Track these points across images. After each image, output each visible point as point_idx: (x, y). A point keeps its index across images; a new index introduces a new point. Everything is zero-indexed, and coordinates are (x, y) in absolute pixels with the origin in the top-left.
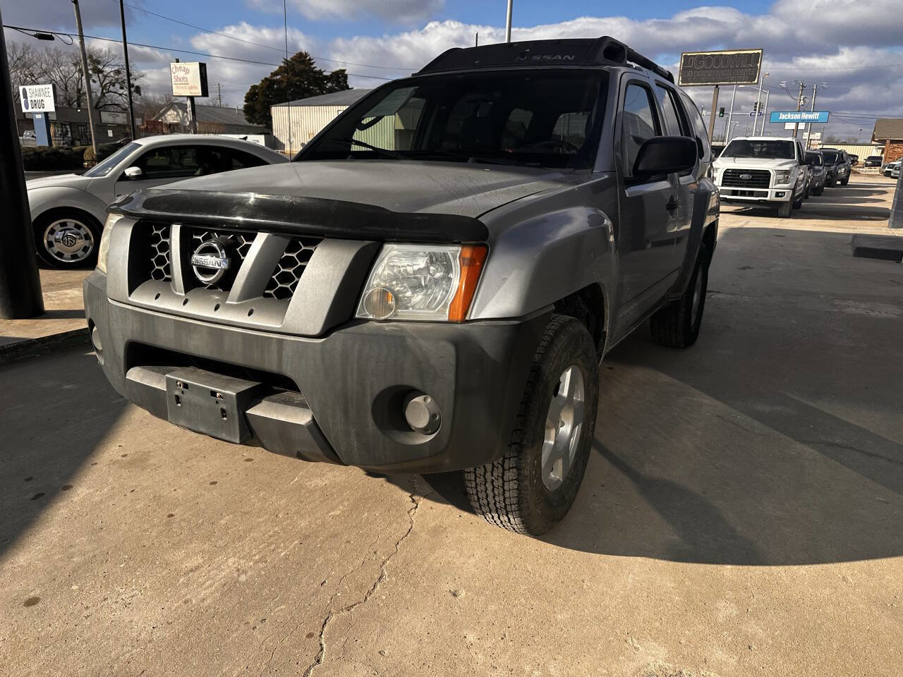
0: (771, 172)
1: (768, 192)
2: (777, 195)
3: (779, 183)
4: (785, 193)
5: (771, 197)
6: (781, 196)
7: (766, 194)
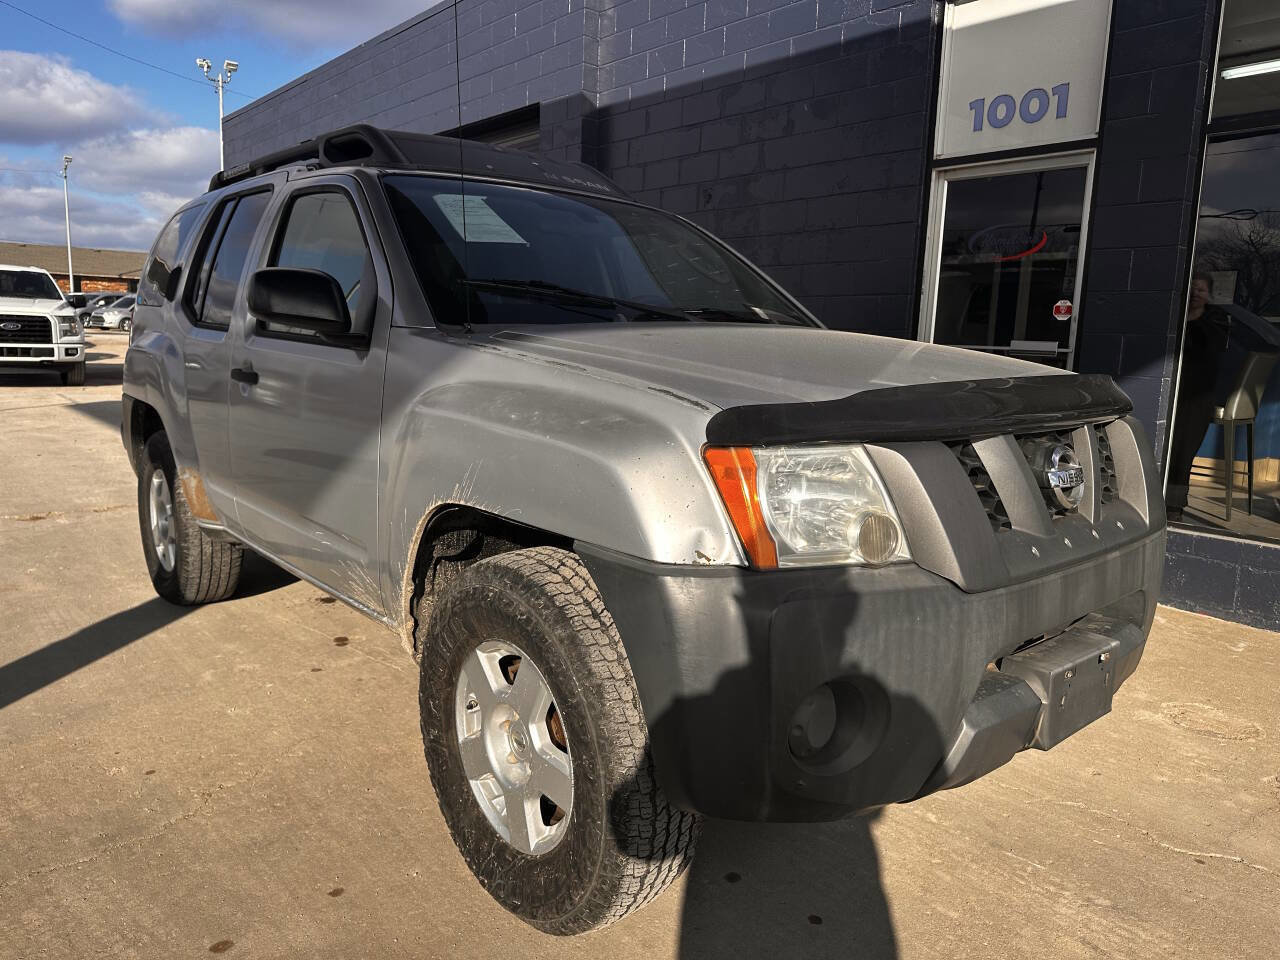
0: (50, 319)
1: (53, 349)
2: (68, 352)
3: (65, 335)
4: (77, 349)
5: (59, 356)
6: (74, 355)
7: (51, 352)
